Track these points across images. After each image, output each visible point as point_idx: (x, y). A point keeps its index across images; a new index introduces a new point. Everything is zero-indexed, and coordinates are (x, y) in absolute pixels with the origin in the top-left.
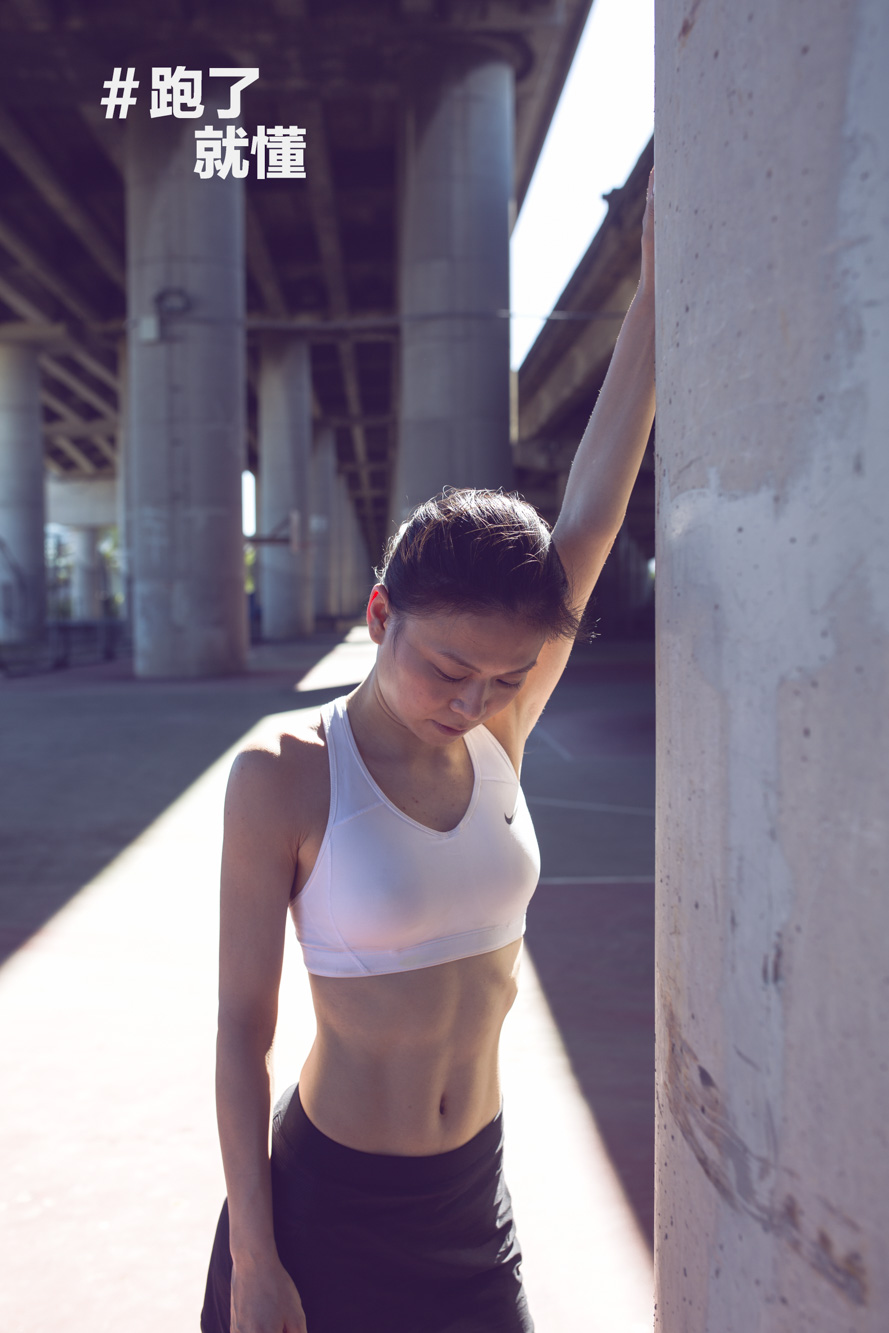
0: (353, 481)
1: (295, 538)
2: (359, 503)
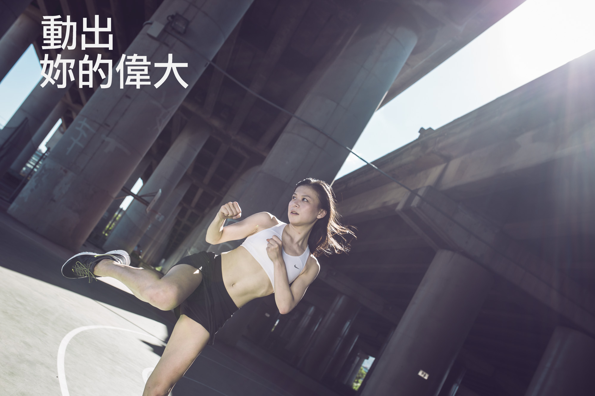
0: (182, 213)
1: (151, 206)
2: (178, 223)
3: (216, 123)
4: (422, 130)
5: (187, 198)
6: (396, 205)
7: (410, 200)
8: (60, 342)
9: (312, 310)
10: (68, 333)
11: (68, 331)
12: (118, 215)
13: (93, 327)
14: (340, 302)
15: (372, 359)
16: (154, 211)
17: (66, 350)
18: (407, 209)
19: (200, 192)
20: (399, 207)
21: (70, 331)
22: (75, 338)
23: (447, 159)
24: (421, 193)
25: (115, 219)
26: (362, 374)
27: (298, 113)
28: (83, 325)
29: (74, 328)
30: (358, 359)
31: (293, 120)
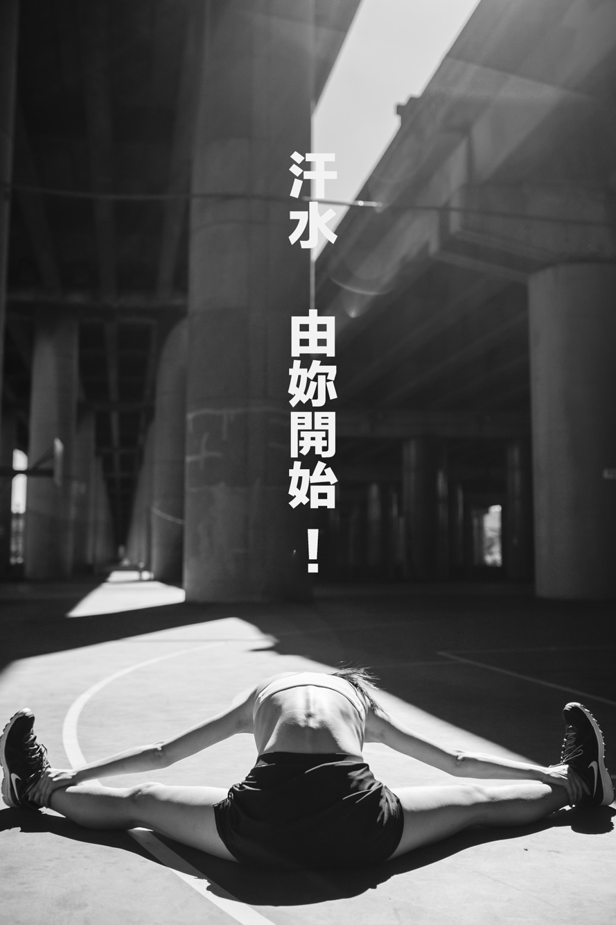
0: (107, 465)
1: (58, 472)
2: (110, 483)
3: (77, 298)
4: (400, 110)
5: (103, 438)
6: (426, 246)
7: (444, 227)
8: (62, 744)
9: (374, 491)
10: (63, 721)
11: (62, 718)
12: (18, 525)
13: (96, 688)
14: (411, 453)
15: (496, 510)
16: (67, 478)
17: (84, 753)
18: (448, 243)
19: (114, 418)
20: (434, 247)
21: (65, 715)
22: (82, 721)
23: (465, 130)
24: (455, 203)
25: (17, 533)
26: (491, 540)
27: (196, 189)
28: (78, 693)
29: (67, 707)
30: (475, 522)
31: (195, 203)
